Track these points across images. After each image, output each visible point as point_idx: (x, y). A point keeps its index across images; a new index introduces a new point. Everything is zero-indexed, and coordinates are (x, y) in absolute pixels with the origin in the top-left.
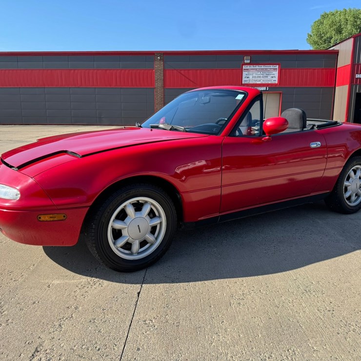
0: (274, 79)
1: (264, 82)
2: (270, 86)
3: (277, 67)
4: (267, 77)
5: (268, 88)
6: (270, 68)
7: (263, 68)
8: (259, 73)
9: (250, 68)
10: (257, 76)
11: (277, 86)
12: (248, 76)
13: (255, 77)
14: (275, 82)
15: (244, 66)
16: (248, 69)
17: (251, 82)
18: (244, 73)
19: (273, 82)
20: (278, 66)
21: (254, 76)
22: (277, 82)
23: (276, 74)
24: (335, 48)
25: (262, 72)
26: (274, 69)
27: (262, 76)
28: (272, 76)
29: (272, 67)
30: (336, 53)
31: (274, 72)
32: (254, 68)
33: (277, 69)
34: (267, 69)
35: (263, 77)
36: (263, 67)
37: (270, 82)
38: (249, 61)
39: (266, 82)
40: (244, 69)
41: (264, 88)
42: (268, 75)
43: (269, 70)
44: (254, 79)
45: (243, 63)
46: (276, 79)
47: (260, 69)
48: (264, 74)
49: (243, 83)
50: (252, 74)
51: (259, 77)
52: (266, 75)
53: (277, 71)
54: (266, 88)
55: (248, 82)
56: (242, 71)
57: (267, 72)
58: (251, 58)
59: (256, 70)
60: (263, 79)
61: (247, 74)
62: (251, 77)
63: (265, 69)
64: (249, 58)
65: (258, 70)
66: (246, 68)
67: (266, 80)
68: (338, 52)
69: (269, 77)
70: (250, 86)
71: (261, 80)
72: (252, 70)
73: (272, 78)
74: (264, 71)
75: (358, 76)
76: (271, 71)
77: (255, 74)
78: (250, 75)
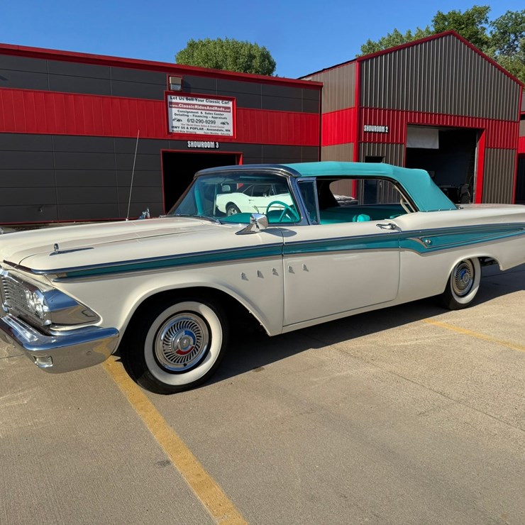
0: (226, 127)
1: (209, 132)
2: (220, 140)
3: (230, 104)
4: (214, 122)
5: (217, 143)
6: (217, 104)
8: (200, 114)
9: (182, 101)
10: (195, 118)
11: (233, 141)
12: (179, 117)
13: (192, 121)
14: (228, 132)
15: (169, 97)
16: (178, 104)
17: (185, 131)
18: (174, 111)
19: (226, 133)
21: (190, 118)
22: (231, 134)
23: (229, 117)
24: (315, 78)
25: (204, 112)
26: (226, 108)
27: (205, 119)
28: (223, 121)
29: (221, 103)
30: (318, 87)
31: (226, 115)
32: (188, 102)
33: (229, 108)
34: (212, 106)
35: (207, 122)
36: (205, 102)
37: (220, 133)
38: (179, 88)
39: (214, 133)
40: (171, 103)
41: (210, 145)
42: (216, 118)
43: (216, 108)
44: (190, 123)
45: (168, 90)
46: (230, 127)
47: (200, 105)
48: (208, 116)
49: (171, 131)
50: (186, 114)
51: (200, 121)
52: (213, 119)
53: (230, 112)
54: (215, 145)
55: (180, 129)
56: (166, 106)
57: (213, 112)
58: (182, 81)
59: (193, 107)
60: (208, 125)
61: (178, 113)
62: (184, 119)
63: (210, 106)
64: (179, 80)
65: (196, 107)
66: (174, 101)
67: (213, 128)
68: (322, 86)
69: (218, 122)
70: (185, 138)
71: (204, 128)
72: (185, 106)
73: (222, 125)
74: (208, 110)
75: (367, 128)
76: (220, 111)
77: (192, 114)
78: (183, 115)
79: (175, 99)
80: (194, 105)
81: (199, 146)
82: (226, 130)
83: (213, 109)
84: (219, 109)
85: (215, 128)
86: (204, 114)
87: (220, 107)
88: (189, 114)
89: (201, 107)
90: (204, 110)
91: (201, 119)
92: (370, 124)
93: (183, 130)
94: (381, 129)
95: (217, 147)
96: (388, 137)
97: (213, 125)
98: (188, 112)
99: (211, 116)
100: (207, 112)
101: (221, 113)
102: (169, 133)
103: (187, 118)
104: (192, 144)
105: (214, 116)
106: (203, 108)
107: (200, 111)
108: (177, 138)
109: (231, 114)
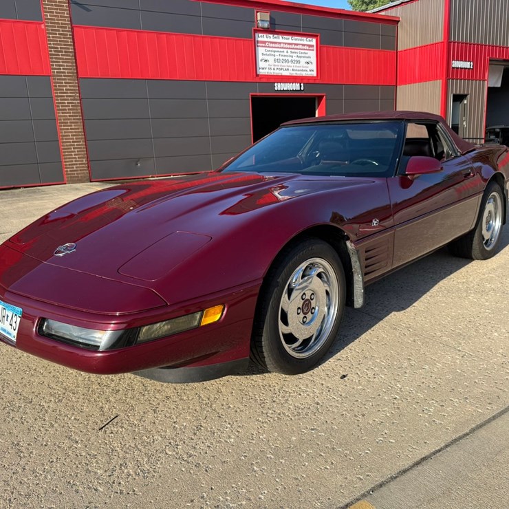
0: (310, 67)
1: (294, 73)
2: (306, 81)
3: (313, 42)
4: (298, 62)
5: (302, 85)
6: (302, 42)
7: (290, 41)
8: (285, 54)
9: (268, 40)
10: (281, 58)
11: (317, 82)
12: (266, 58)
13: (278, 60)
14: (312, 73)
15: (256, 34)
16: (265, 42)
17: (272, 72)
18: (261, 51)
19: (309, 74)
20: (314, 40)
21: (277, 57)
22: (314, 74)
23: (312, 55)
25: (289, 51)
26: (310, 46)
27: (290, 59)
28: (308, 60)
29: (305, 41)
30: (394, 22)
31: (310, 53)
32: (275, 40)
33: (312, 46)
34: (297, 45)
35: (292, 61)
36: (290, 39)
37: (304, 74)
38: (266, 25)
39: (299, 73)
40: (258, 41)
41: (296, 86)
42: (301, 57)
43: (301, 47)
44: (277, 64)
45: (256, 28)
46: (314, 66)
47: (286, 44)
48: (294, 55)
49: (258, 73)
50: (273, 53)
51: (286, 61)
52: (298, 59)
53: (313, 50)
54: (301, 86)
55: (267, 70)
56: (255, 44)
57: (298, 51)
58: (270, 17)
59: (279, 46)
60: (293, 65)
61: (265, 53)
62: (271, 59)
63: (295, 44)
64: (267, 16)
65: (282, 45)
66: (260, 39)
67: (298, 69)
68: (399, 21)
69: (303, 61)
70: (272, 81)
71: (290, 68)
72: (272, 45)
73: (306, 65)
74: (293, 49)
75: (455, 64)
76: (304, 49)
77: (278, 54)
78: (270, 55)
79: (261, 37)
80: (280, 43)
81: (285, 89)
82: (310, 70)
83: (298, 47)
84: (303, 47)
85: (299, 69)
86: (289, 54)
87: (304, 45)
88: (276, 53)
89: (287, 46)
90: (290, 48)
91: (286, 58)
92: (457, 60)
93: (270, 71)
94: (466, 65)
95: (302, 89)
96: (473, 73)
97: (298, 65)
98: (274, 52)
99: (296, 55)
100: (293, 51)
101: (306, 51)
102: (257, 75)
103: (273, 58)
104: (279, 87)
105: (299, 55)
106: (288, 46)
107: (285, 50)
108: (264, 80)
109: (315, 52)
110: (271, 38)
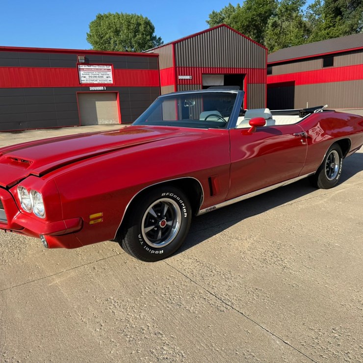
0: (109, 79)
1: (100, 82)
2: (107, 86)
3: (110, 67)
5: (105, 87)
6: (104, 68)
8: (95, 73)
9: (85, 67)
10: (93, 76)
11: (113, 86)
12: (84, 76)
13: (91, 77)
15: (79, 66)
16: (83, 69)
17: (88, 82)
18: (82, 73)
19: (109, 82)
21: (90, 75)
22: (112, 82)
23: (110, 74)
24: (156, 52)
25: (97, 72)
26: (108, 69)
27: (98, 76)
28: (107, 76)
29: (105, 67)
30: (157, 56)
31: (108, 73)
32: (89, 68)
33: (110, 69)
35: (99, 77)
36: (97, 67)
37: (106, 82)
38: (83, 61)
39: (103, 82)
40: (80, 69)
41: (101, 88)
42: (104, 75)
45: (78, 63)
46: (111, 79)
48: (99, 74)
49: (81, 83)
51: (96, 77)
52: (102, 76)
55: (86, 81)
56: (78, 70)
57: (102, 72)
58: (85, 57)
59: (91, 70)
61: (84, 74)
62: (87, 76)
63: (100, 69)
64: (83, 58)
65: (93, 70)
66: (81, 68)
68: (159, 56)
69: (105, 77)
70: (88, 86)
71: (98, 80)
72: (87, 70)
73: (107, 78)
74: (99, 71)
75: (180, 77)
76: (105, 71)
78: (87, 74)
79: (82, 67)
81: (96, 89)
83: (102, 70)
85: (103, 80)
89: (95, 70)
91: (96, 75)
92: (182, 75)
94: (188, 77)
95: (105, 89)
96: (192, 81)
97: (102, 78)
98: (89, 73)
99: (101, 74)
104: (92, 88)
108: (84, 86)
109: (111, 72)
110: (87, 67)
